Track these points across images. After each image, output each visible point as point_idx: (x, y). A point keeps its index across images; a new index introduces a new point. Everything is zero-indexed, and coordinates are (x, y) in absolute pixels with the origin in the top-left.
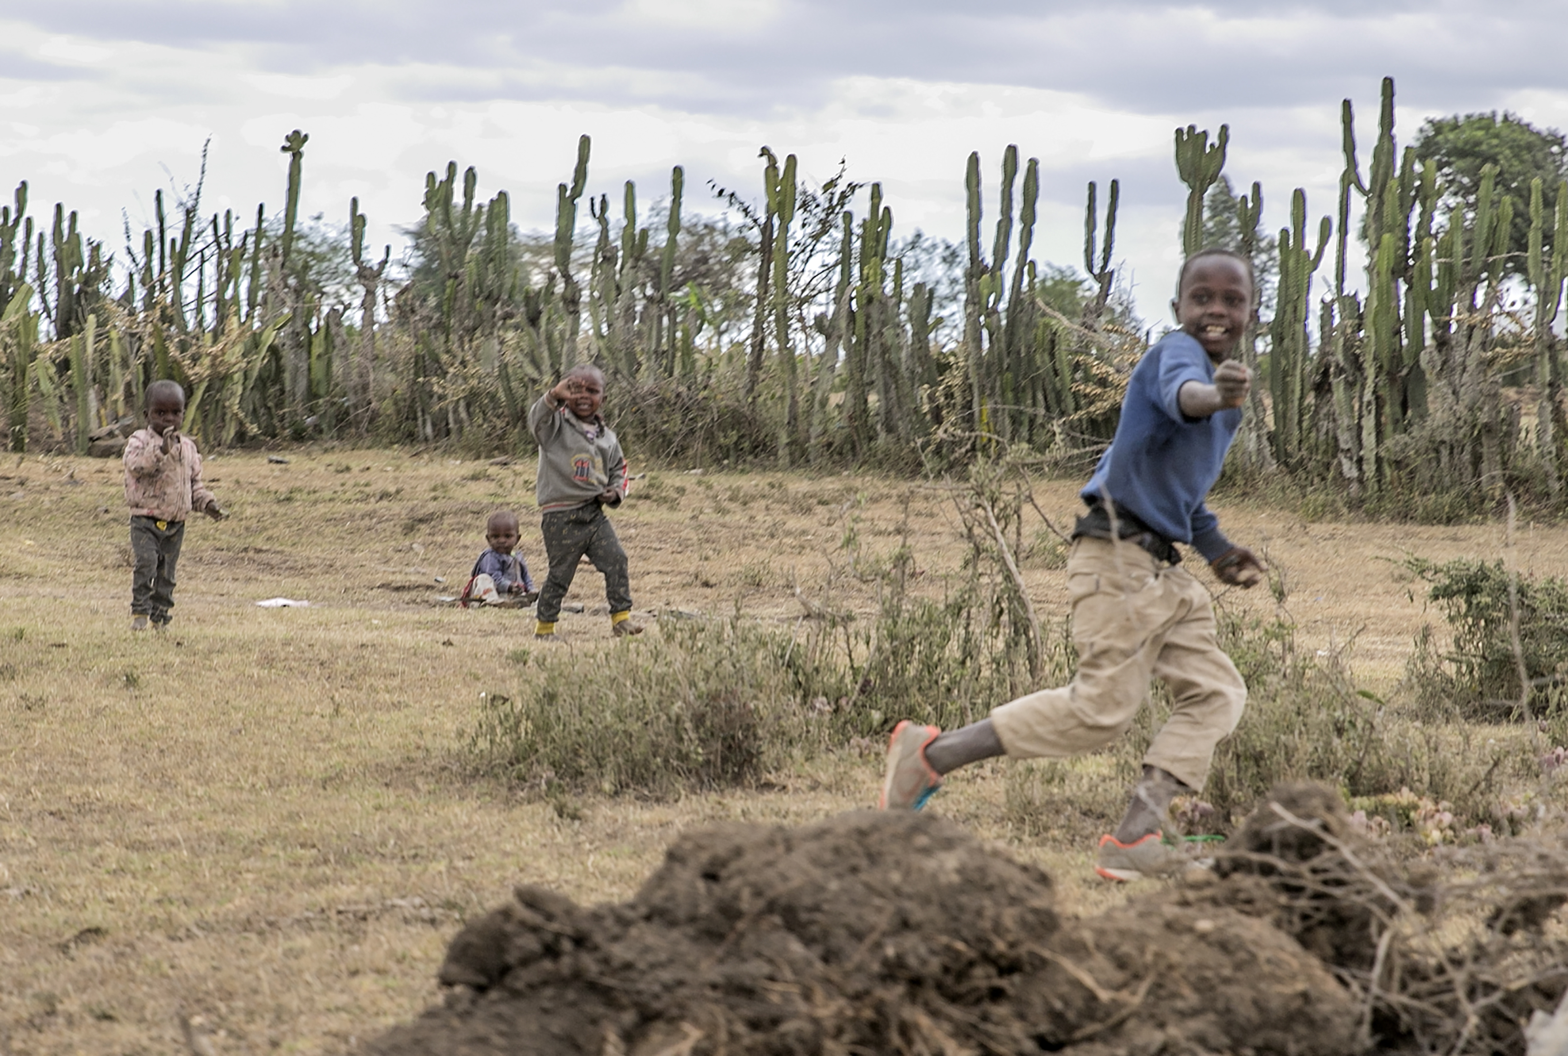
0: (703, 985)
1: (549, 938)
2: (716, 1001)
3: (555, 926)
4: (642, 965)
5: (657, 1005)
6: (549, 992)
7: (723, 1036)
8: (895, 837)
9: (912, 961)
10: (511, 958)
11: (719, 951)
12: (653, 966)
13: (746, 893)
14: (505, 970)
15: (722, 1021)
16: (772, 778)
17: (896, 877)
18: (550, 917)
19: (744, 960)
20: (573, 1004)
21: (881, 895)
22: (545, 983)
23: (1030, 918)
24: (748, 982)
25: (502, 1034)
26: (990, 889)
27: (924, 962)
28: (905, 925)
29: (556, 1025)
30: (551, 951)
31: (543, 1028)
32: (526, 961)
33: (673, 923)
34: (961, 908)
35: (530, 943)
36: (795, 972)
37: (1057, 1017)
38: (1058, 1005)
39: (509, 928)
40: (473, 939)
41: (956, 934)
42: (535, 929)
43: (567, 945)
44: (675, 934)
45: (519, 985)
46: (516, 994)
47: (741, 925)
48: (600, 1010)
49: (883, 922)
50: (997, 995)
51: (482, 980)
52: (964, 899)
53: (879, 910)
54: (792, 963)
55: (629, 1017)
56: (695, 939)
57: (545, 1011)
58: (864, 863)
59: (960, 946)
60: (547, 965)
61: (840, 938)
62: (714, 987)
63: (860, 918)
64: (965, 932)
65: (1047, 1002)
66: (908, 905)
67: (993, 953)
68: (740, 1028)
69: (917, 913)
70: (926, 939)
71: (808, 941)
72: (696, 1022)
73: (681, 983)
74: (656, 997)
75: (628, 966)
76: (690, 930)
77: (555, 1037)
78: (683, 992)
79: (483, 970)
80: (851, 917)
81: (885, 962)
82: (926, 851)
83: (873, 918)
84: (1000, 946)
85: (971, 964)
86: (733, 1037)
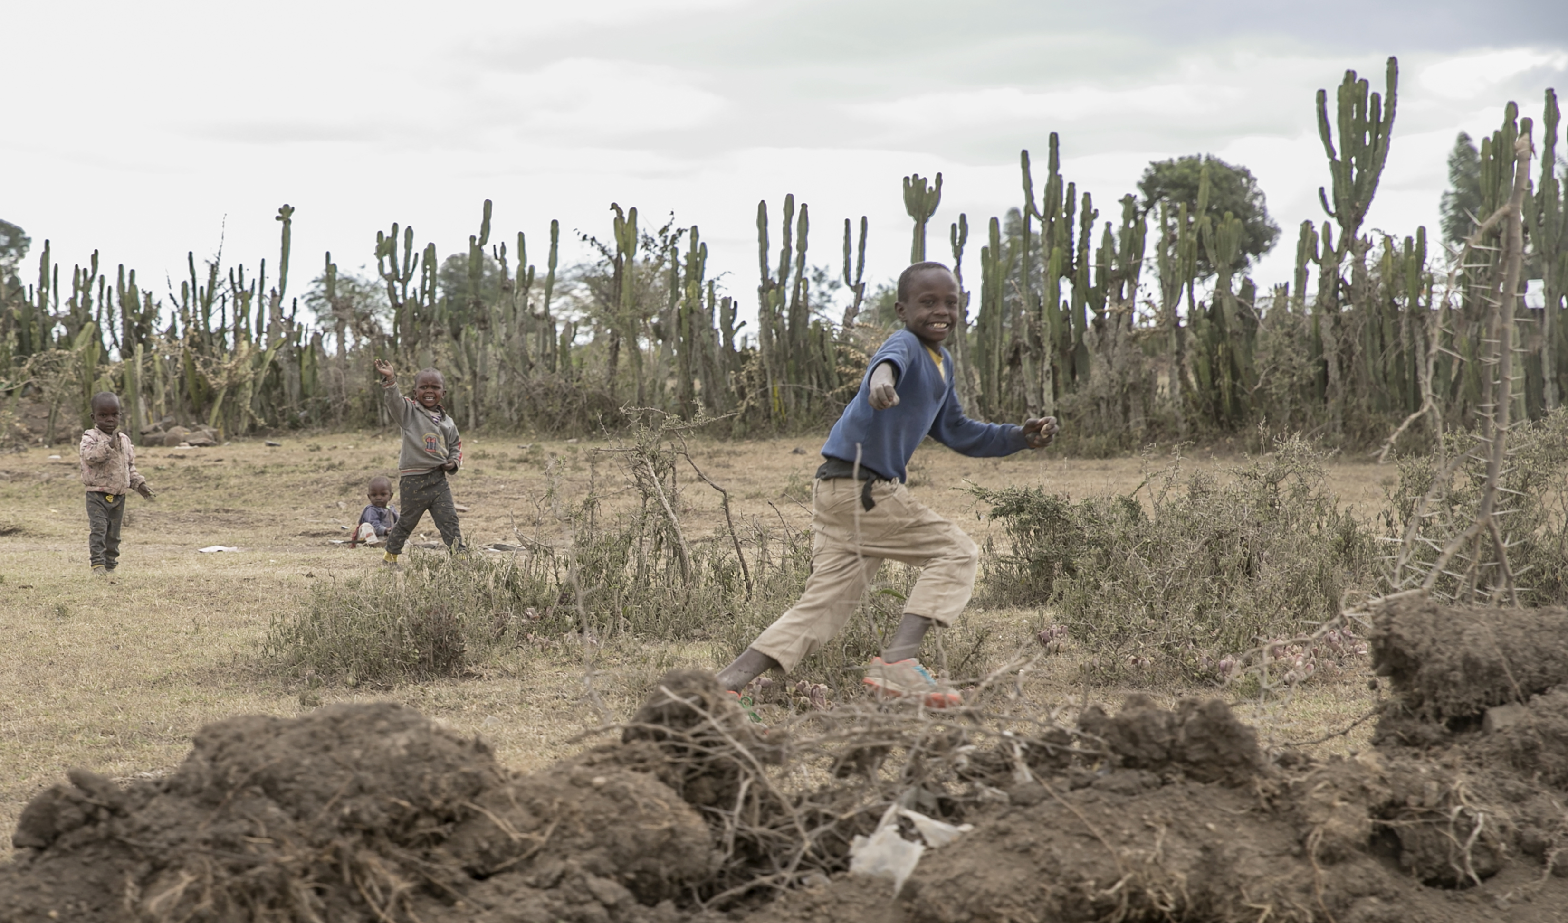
0: (198, 841)
1: (89, 809)
2: (206, 853)
3: (94, 800)
4: (155, 828)
5: (163, 858)
6: (89, 850)
7: (209, 879)
8: (361, 721)
9: (365, 817)
10: (60, 826)
11: (214, 815)
12: (164, 828)
13: (234, 769)
14: (56, 835)
15: (209, 868)
16: (472, 669)
17: (357, 753)
18: (90, 794)
19: (231, 821)
20: (108, 859)
21: (345, 768)
22: (86, 844)
23: (461, 780)
24: (230, 838)
25: (49, 883)
26: (431, 759)
27: (375, 817)
28: (361, 789)
29: (93, 875)
30: (91, 819)
31: (83, 878)
32: (70, 828)
33: (183, 795)
34: (407, 775)
35: (75, 814)
36: (269, 829)
37: (484, 854)
38: (485, 845)
39: (57, 803)
40: (33, 812)
41: (403, 795)
42: (78, 803)
43: (104, 814)
44: (184, 803)
45: (66, 846)
46: (63, 853)
47: (230, 795)
48: (126, 862)
49: (343, 787)
50: (439, 840)
51: (41, 843)
52: (409, 768)
53: (342, 779)
54: (267, 822)
55: (143, 868)
56: (198, 806)
57: (86, 864)
58: (335, 743)
59: (405, 803)
60: (88, 829)
61: (309, 801)
62: (206, 842)
63: (325, 785)
64: (410, 793)
65: (476, 843)
66: (363, 774)
67: (432, 808)
68: (223, 873)
69: (370, 779)
70: (377, 799)
71: (284, 805)
72: (189, 869)
73: (183, 840)
74: (164, 851)
75: (145, 829)
76: (195, 800)
77: (92, 884)
78: (185, 846)
79: (41, 836)
80: (318, 785)
81: (343, 819)
82: (383, 733)
83: (336, 785)
84: (437, 803)
85: (416, 816)
86: (217, 879)
